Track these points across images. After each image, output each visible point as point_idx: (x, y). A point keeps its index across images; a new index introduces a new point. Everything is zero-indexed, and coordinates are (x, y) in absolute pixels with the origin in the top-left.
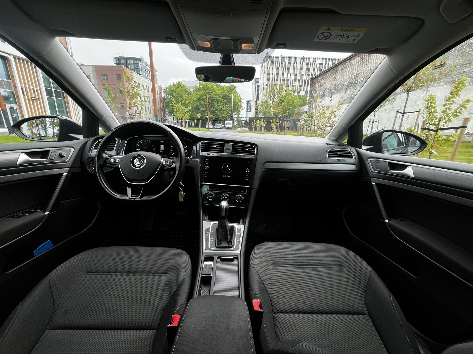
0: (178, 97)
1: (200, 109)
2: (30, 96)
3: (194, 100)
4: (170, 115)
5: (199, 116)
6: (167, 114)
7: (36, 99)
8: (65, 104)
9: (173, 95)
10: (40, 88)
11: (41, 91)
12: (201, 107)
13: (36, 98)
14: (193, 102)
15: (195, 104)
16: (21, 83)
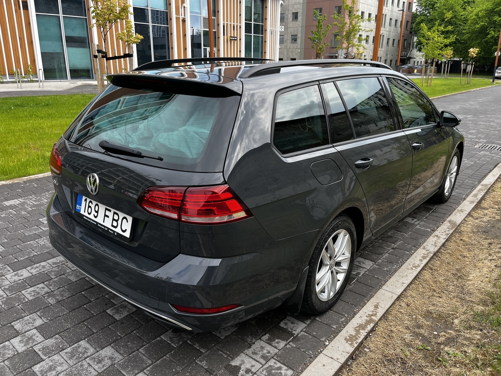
0: (445, 11)
1: (488, 34)
2: (229, 36)
3: (477, 15)
4: (420, 50)
5: (473, 53)
6: (415, 46)
7: (234, 39)
8: (262, 42)
9: (436, 6)
10: (240, 23)
11: (240, 27)
12: (492, 29)
13: (235, 37)
14: (474, 19)
15: (478, 24)
16: (224, 20)
